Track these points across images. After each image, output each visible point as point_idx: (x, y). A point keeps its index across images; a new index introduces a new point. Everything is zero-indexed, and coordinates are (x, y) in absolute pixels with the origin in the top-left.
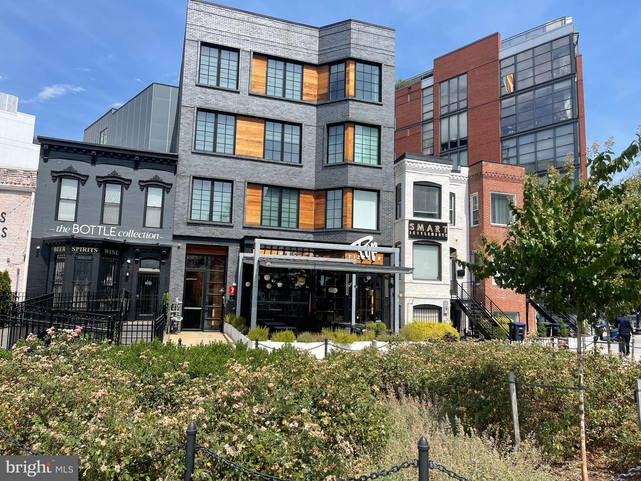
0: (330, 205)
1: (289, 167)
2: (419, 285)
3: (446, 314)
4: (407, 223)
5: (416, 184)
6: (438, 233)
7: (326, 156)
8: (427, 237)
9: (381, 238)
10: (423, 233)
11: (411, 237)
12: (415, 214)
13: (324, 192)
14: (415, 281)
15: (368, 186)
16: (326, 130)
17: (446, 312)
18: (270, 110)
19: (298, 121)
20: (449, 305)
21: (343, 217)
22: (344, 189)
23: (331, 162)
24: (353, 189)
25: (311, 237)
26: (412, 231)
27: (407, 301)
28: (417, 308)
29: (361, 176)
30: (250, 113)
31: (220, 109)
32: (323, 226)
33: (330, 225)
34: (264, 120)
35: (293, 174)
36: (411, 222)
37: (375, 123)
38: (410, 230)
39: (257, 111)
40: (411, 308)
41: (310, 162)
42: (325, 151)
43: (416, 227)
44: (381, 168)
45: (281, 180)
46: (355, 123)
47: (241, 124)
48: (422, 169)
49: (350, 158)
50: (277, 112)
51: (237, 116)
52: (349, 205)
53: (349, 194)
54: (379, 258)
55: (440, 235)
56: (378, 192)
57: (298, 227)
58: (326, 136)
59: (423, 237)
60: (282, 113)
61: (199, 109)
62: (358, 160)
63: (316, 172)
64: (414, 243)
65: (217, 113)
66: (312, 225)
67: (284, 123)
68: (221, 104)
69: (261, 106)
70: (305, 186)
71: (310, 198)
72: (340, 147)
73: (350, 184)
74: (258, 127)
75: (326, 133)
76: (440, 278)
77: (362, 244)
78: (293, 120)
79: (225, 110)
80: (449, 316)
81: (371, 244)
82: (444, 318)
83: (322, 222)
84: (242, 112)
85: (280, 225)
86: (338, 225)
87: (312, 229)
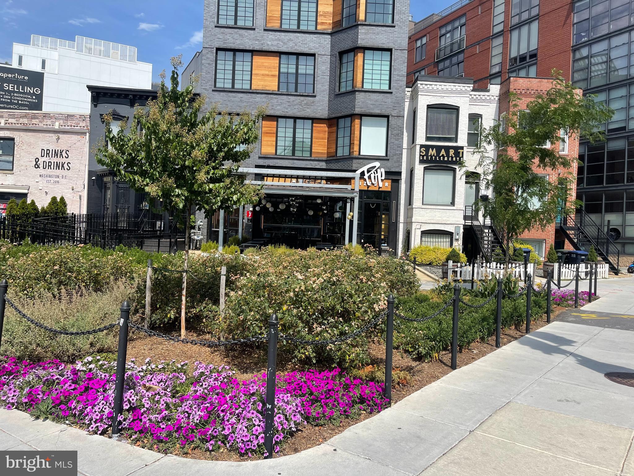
0: (340, 134)
1: (302, 98)
2: (428, 211)
3: (457, 240)
4: (418, 148)
5: (429, 107)
6: (452, 157)
7: (338, 84)
8: (440, 162)
9: (388, 164)
10: (436, 158)
11: (421, 162)
12: (428, 139)
13: (336, 120)
14: (424, 207)
15: (377, 111)
16: (338, 58)
17: (457, 237)
18: (284, 43)
19: (312, 52)
20: (462, 230)
21: (351, 144)
22: (352, 116)
23: (343, 90)
24: (361, 116)
25: (323, 165)
26: (423, 156)
27: (414, 226)
28: (425, 233)
29: (369, 102)
30: (265, 48)
31: (237, 47)
32: (334, 154)
33: (340, 153)
34: (279, 54)
35: (306, 104)
36: (422, 146)
37: (386, 46)
38: (420, 155)
39: (272, 45)
40: (419, 233)
41: (324, 91)
42: (337, 79)
43: (427, 152)
44: (391, 93)
45: (295, 111)
46: (364, 49)
47: (258, 60)
48: (437, 91)
49: (359, 85)
50: (291, 44)
51: (253, 52)
52: (357, 133)
53: (357, 121)
54: (387, 184)
55: (454, 159)
56: (388, 117)
57: (311, 156)
58: (338, 65)
59: (435, 161)
60: (296, 45)
61: (218, 49)
62: (367, 86)
63: (329, 101)
64: (425, 169)
65: (235, 51)
66: (325, 153)
67: (298, 55)
68: (238, 42)
69: (276, 40)
70: (318, 116)
71: (324, 127)
72: (350, 74)
73: (357, 110)
74: (274, 61)
75: (338, 61)
76: (453, 203)
77: (369, 171)
78: (306, 51)
79: (241, 47)
80: (460, 242)
81: (379, 170)
82: (455, 244)
83: (333, 150)
84: (257, 48)
85: (293, 154)
86: (346, 153)
87: (325, 157)
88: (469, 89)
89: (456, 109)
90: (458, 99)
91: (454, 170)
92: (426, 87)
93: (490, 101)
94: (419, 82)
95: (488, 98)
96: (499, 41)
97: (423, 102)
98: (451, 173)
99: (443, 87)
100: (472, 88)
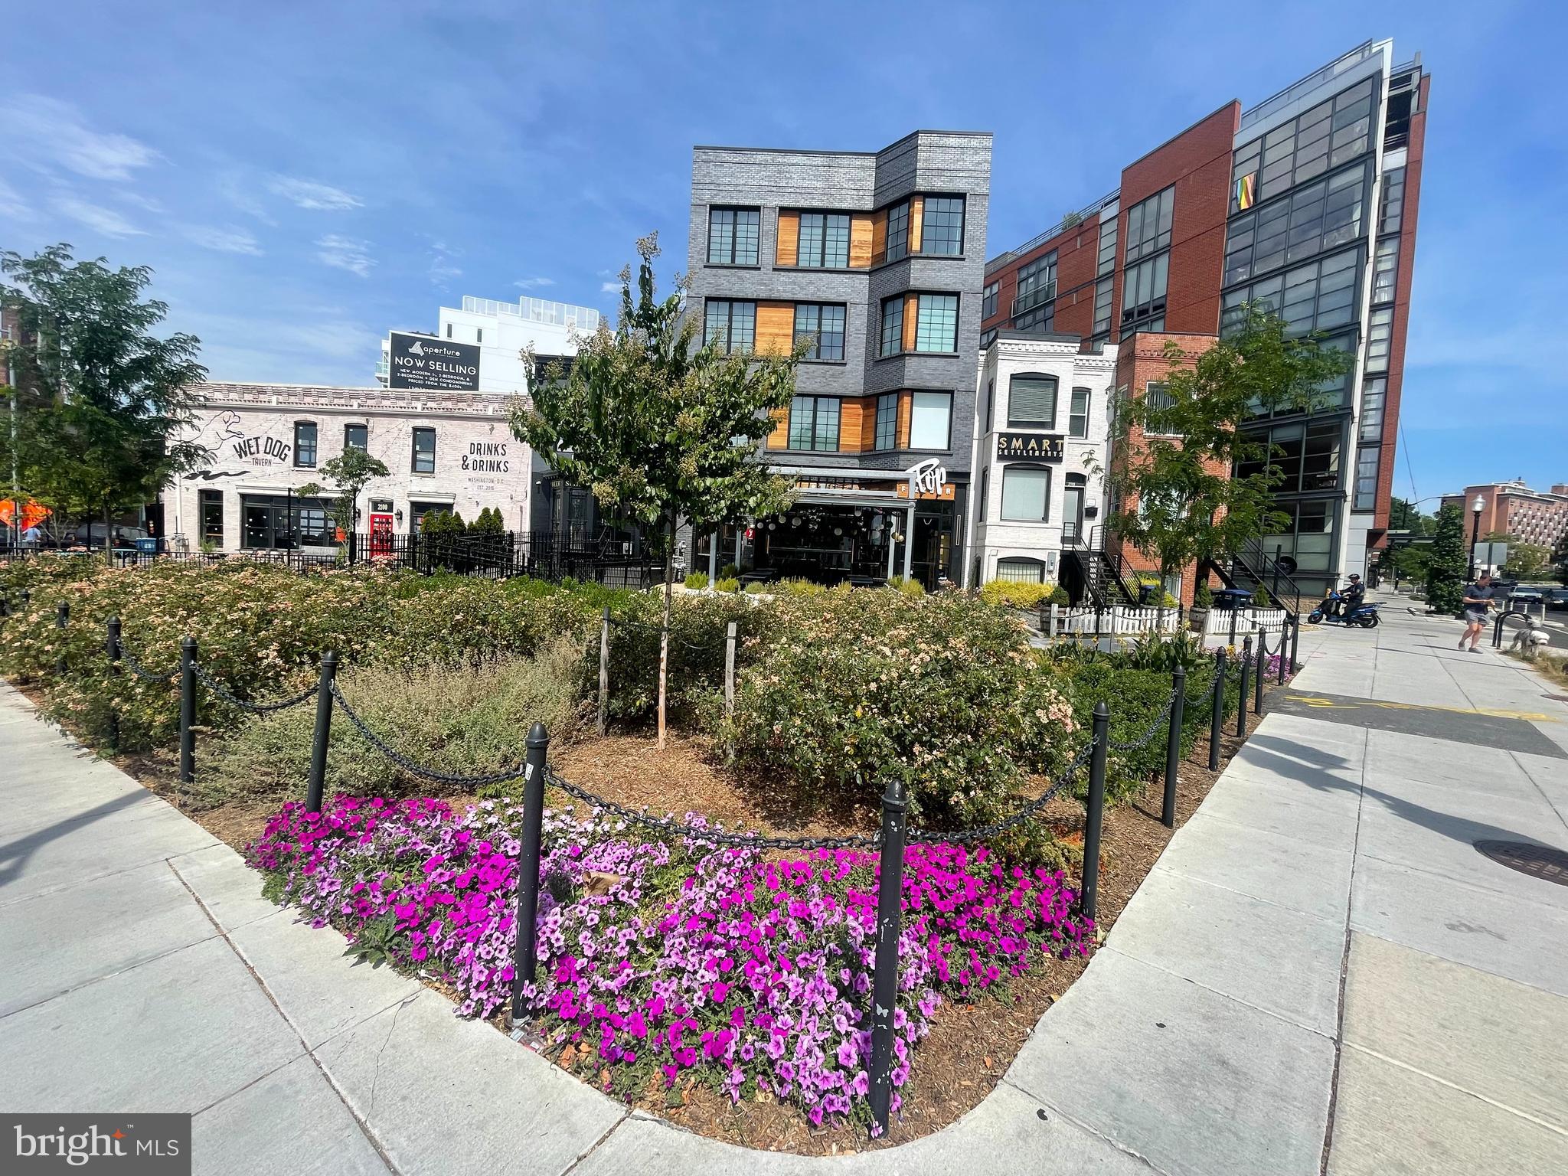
0: (881, 419)
1: (827, 367)
2: (1009, 529)
3: (1051, 572)
4: (996, 437)
5: (1013, 377)
6: (1046, 451)
7: (878, 346)
8: (1028, 457)
9: (952, 461)
10: (1022, 452)
11: (1001, 458)
12: (1011, 424)
13: (875, 399)
14: (1003, 523)
15: (937, 384)
16: (879, 308)
17: (1051, 568)
18: (802, 288)
19: (841, 299)
20: (1058, 558)
21: (897, 433)
22: (900, 392)
23: (886, 354)
24: (912, 391)
25: (856, 462)
26: (1003, 450)
27: (987, 551)
28: (1003, 562)
29: (926, 371)
30: (775, 296)
31: (735, 295)
32: (872, 447)
33: (880, 446)
34: (795, 304)
35: (832, 376)
36: (1001, 435)
37: (950, 288)
38: (999, 448)
39: (784, 291)
40: (994, 562)
41: (858, 356)
42: (878, 339)
43: (1009, 442)
44: (958, 357)
45: (816, 386)
46: (918, 293)
47: (763, 313)
48: (1027, 353)
49: (910, 346)
50: (812, 289)
51: (757, 302)
52: (906, 416)
53: (907, 399)
54: (948, 491)
55: (1049, 454)
56: (951, 392)
57: (838, 450)
58: (879, 317)
59: (1022, 457)
60: (819, 290)
61: (708, 299)
62: (922, 348)
63: (866, 370)
64: (1006, 468)
65: (731, 301)
66: (857, 446)
67: (821, 304)
68: (736, 287)
69: (790, 283)
70: (849, 392)
71: (857, 409)
72: (897, 331)
73: (907, 383)
74: (787, 314)
75: (879, 312)
76: (1045, 519)
77: (922, 471)
78: (833, 298)
79: (741, 295)
80: (1056, 575)
81: (937, 470)
82: (1047, 577)
83: (870, 442)
84: (763, 296)
85: (813, 448)
86: (890, 445)
87: (858, 452)
88: (1073, 350)
89: (1053, 381)
90: (1057, 365)
91: (1049, 470)
92: (1009, 348)
93: (1102, 369)
94: (999, 341)
95: (1100, 364)
96: (1107, 286)
97: (1005, 369)
98: (1045, 474)
99: (1035, 347)
100: (1078, 349)
